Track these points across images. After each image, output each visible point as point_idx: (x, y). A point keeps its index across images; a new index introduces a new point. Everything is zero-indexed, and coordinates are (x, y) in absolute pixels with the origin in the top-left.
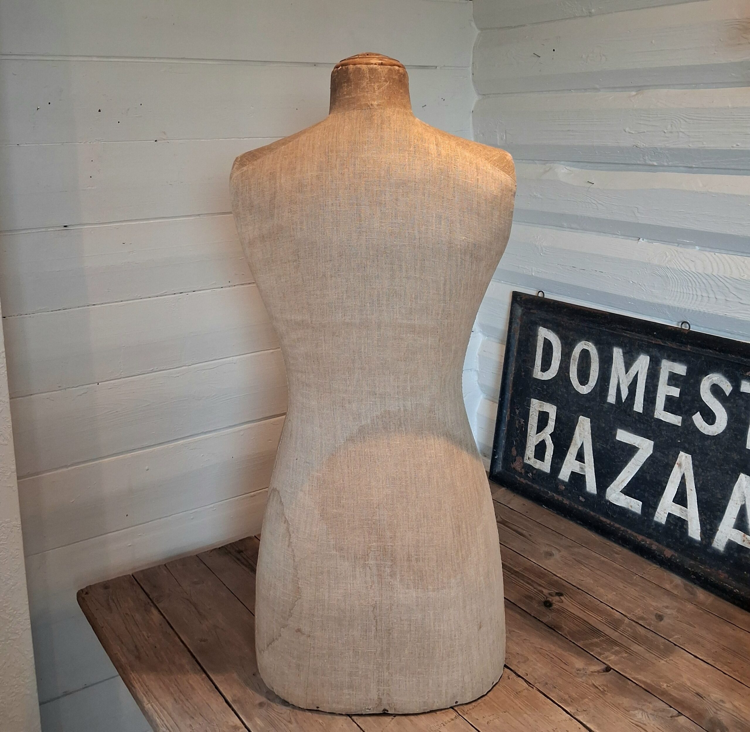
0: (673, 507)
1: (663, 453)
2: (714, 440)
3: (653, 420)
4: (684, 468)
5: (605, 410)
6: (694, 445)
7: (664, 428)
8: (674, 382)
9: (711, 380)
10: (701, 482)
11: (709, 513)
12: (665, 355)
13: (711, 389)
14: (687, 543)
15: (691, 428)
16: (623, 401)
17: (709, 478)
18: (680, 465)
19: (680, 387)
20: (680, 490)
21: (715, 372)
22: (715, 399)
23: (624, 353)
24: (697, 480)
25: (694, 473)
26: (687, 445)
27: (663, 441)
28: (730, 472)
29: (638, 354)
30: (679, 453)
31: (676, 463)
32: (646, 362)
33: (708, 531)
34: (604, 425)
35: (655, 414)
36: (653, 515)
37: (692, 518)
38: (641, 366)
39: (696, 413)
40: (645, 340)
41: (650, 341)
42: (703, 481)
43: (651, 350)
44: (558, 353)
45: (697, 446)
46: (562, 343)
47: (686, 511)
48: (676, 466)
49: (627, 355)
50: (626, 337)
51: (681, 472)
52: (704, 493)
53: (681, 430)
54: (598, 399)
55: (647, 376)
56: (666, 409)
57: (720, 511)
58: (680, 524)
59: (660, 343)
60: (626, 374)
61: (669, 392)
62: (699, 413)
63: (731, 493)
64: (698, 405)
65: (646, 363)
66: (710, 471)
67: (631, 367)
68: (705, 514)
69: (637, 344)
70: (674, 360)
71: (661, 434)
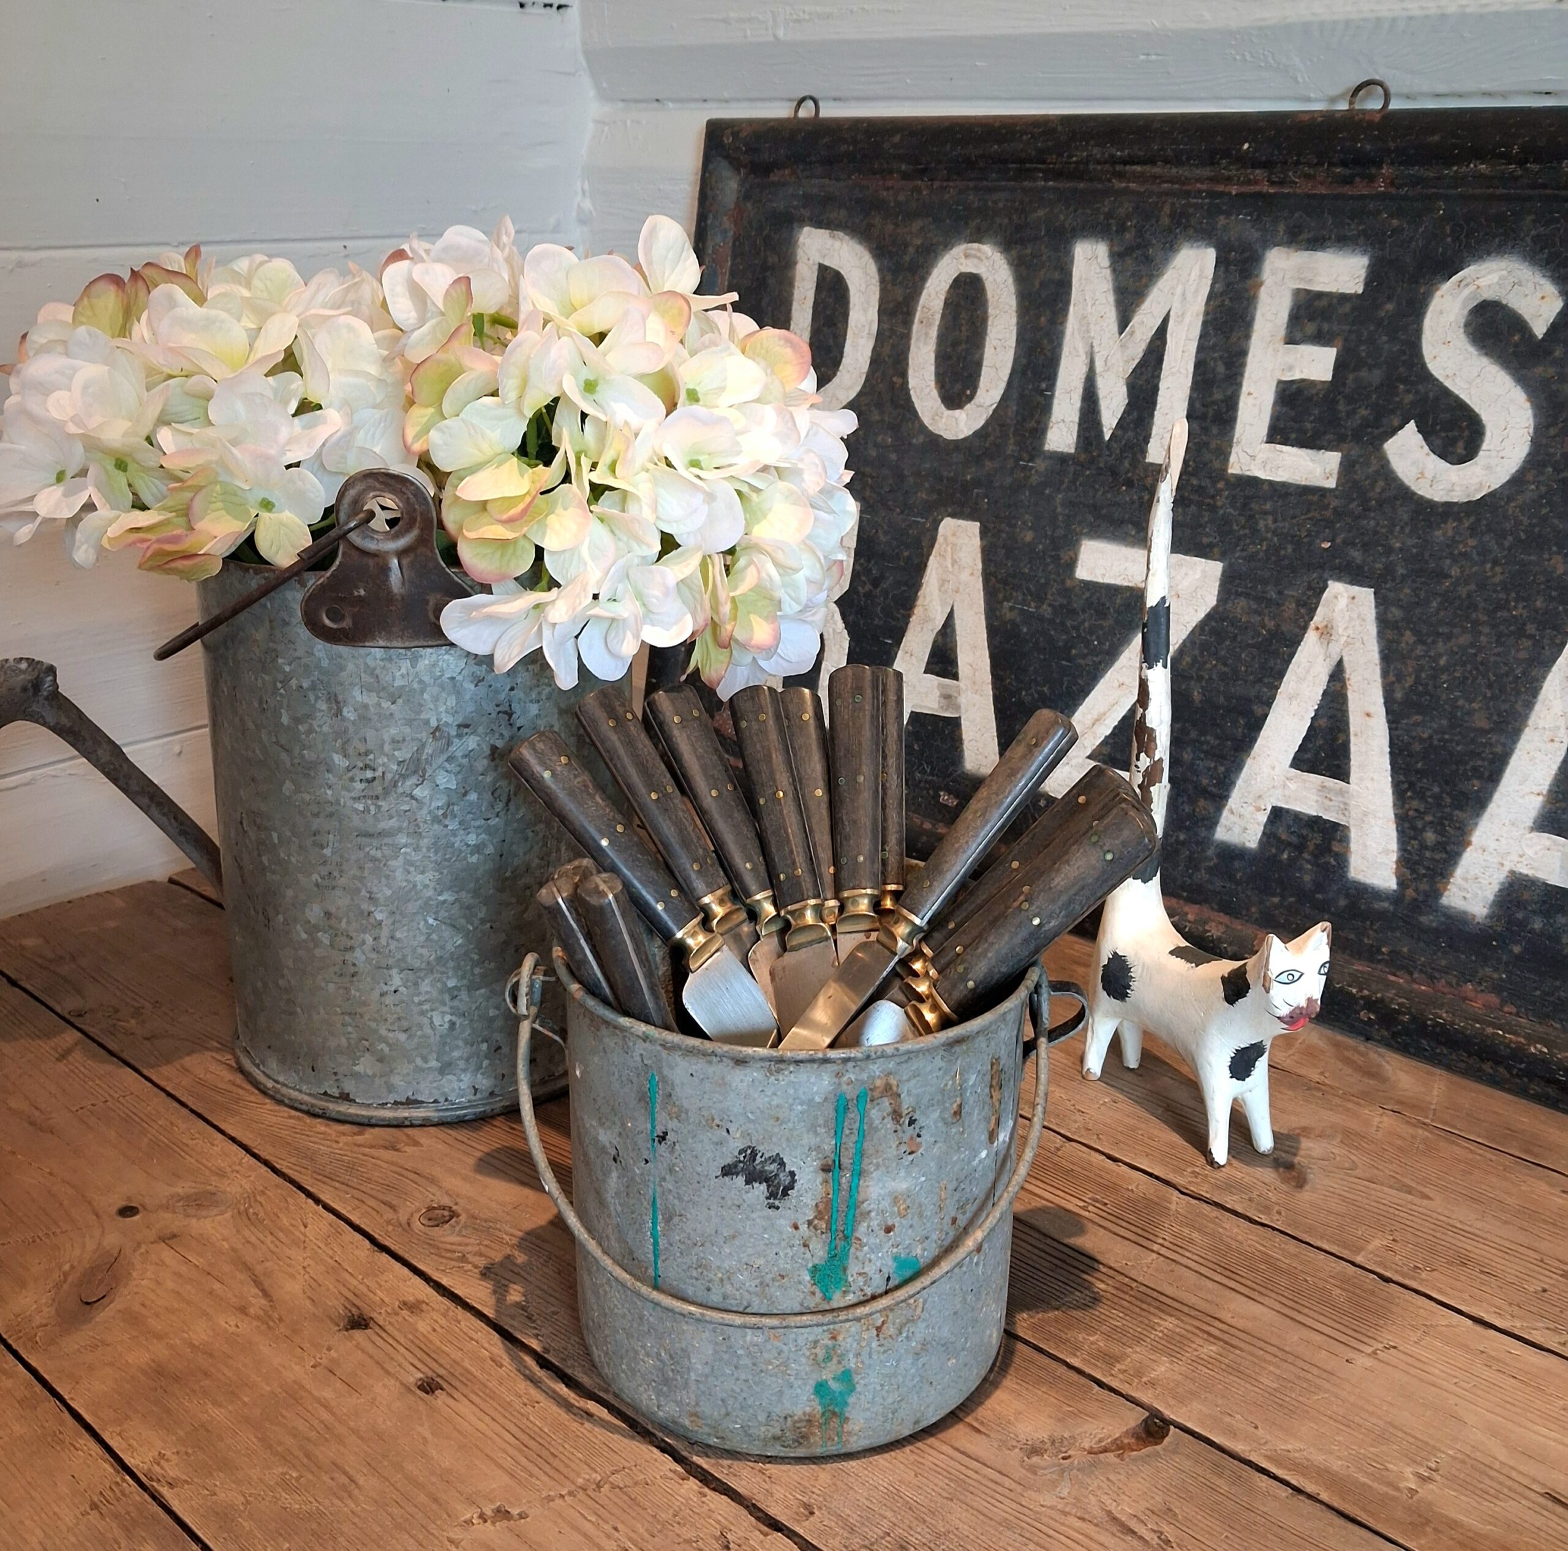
0: (1292, 786)
1: (1259, 599)
2: (1472, 519)
3: (1221, 485)
4: (1343, 639)
5: (1034, 479)
6: (1389, 550)
7: (1268, 506)
8: (1311, 328)
9: (1472, 288)
10: (1410, 681)
11: (1436, 789)
12: (1281, 228)
13: (1467, 325)
14: (1343, 902)
15: (1378, 490)
16: (1107, 437)
17: (1442, 662)
18: (1326, 633)
19: (1339, 342)
20: (1323, 722)
21: (1489, 254)
22: (1485, 361)
23: (1117, 258)
24: (1392, 678)
25: (1381, 652)
26: (1356, 555)
27: (1261, 554)
28: (1531, 629)
29: (1171, 248)
30: (1325, 587)
31: (1312, 624)
32: (1202, 271)
33: (1428, 854)
34: (1029, 536)
35: (1233, 458)
36: (1212, 822)
37: (1365, 814)
38: (1179, 291)
39: (1401, 427)
40: (1200, 192)
41: (1220, 188)
42: (1418, 677)
43: (1222, 220)
44: (865, 311)
45: (1401, 549)
46: (880, 270)
47: (1341, 793)
48: (1311, 637)
49: (1129, 261)
50: (1126, 191)
51: (1328, 656)
52: (1419, 718)
53: (1335, 503)
54: (1011, 448)
55: (1205, 324)
56: (1278, 434)
57: (1480, 777)
58: (1317, 839)
59: (1257, 188)
60: (1121, 333)
61: (1291, 368)
62: (1412, 425)
63: (1529, 705)
64: (1409, 398)
65: (1201, 276)
66: (1449, 637)
67: (1143, 302)
68: (1421, 795)
69: (1167, 209)
70: (1316, 243)
71: (1255, 531)
